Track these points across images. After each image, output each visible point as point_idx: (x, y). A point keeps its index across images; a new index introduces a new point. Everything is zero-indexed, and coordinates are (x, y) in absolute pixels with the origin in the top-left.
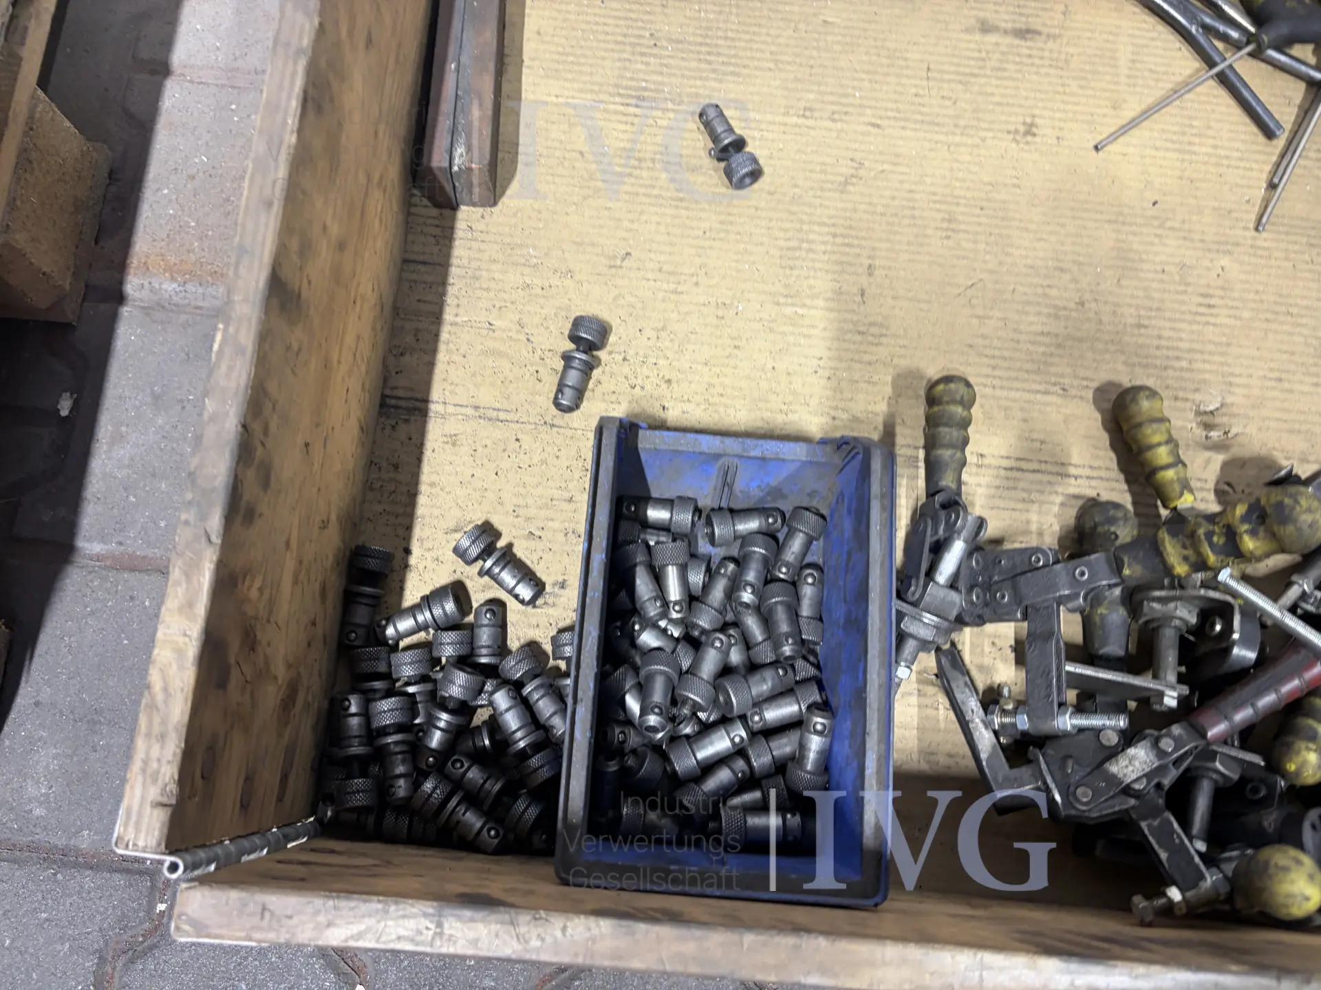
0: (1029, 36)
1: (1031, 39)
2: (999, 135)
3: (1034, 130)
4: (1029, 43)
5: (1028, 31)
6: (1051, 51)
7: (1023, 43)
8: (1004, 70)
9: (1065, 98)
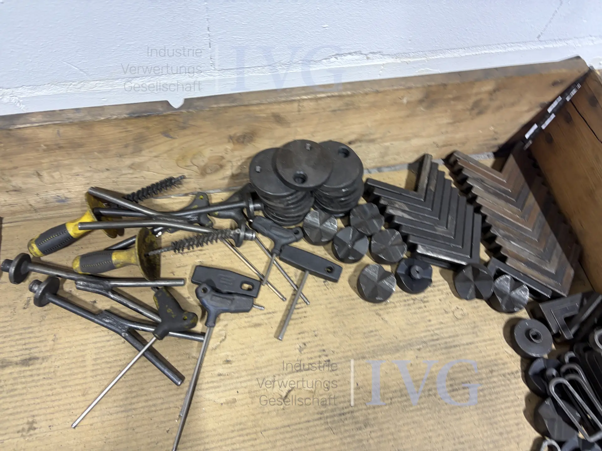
0: (31, 362)
1: (32, 364)
2: (12, 435)
3: (35, 425)
4: (31, 368)
5: (30, 359)
6: (45, 368)
7: (27, 368)
8: (15, 390)
9: (53, 398)
